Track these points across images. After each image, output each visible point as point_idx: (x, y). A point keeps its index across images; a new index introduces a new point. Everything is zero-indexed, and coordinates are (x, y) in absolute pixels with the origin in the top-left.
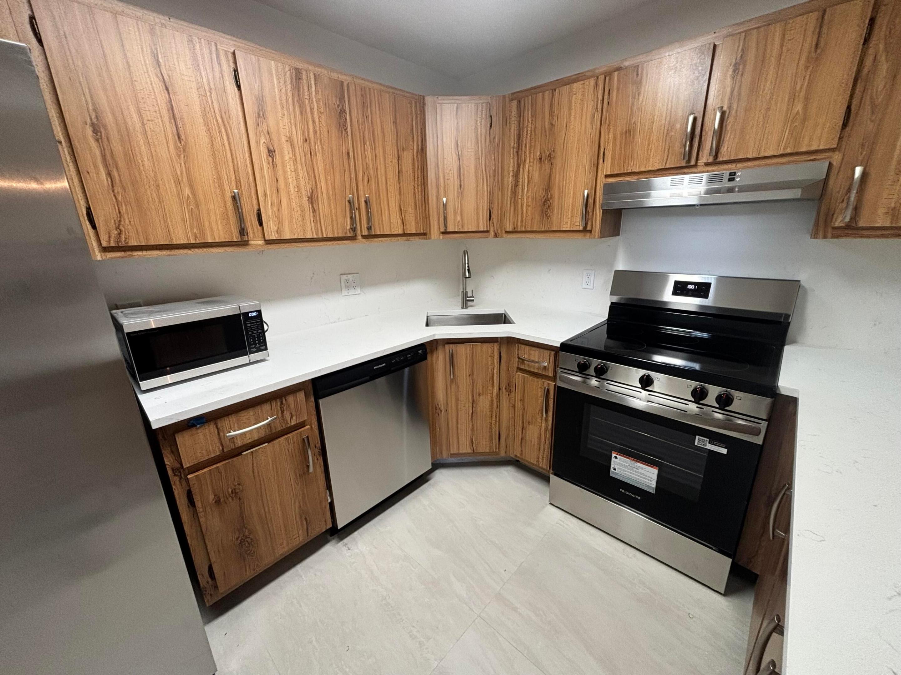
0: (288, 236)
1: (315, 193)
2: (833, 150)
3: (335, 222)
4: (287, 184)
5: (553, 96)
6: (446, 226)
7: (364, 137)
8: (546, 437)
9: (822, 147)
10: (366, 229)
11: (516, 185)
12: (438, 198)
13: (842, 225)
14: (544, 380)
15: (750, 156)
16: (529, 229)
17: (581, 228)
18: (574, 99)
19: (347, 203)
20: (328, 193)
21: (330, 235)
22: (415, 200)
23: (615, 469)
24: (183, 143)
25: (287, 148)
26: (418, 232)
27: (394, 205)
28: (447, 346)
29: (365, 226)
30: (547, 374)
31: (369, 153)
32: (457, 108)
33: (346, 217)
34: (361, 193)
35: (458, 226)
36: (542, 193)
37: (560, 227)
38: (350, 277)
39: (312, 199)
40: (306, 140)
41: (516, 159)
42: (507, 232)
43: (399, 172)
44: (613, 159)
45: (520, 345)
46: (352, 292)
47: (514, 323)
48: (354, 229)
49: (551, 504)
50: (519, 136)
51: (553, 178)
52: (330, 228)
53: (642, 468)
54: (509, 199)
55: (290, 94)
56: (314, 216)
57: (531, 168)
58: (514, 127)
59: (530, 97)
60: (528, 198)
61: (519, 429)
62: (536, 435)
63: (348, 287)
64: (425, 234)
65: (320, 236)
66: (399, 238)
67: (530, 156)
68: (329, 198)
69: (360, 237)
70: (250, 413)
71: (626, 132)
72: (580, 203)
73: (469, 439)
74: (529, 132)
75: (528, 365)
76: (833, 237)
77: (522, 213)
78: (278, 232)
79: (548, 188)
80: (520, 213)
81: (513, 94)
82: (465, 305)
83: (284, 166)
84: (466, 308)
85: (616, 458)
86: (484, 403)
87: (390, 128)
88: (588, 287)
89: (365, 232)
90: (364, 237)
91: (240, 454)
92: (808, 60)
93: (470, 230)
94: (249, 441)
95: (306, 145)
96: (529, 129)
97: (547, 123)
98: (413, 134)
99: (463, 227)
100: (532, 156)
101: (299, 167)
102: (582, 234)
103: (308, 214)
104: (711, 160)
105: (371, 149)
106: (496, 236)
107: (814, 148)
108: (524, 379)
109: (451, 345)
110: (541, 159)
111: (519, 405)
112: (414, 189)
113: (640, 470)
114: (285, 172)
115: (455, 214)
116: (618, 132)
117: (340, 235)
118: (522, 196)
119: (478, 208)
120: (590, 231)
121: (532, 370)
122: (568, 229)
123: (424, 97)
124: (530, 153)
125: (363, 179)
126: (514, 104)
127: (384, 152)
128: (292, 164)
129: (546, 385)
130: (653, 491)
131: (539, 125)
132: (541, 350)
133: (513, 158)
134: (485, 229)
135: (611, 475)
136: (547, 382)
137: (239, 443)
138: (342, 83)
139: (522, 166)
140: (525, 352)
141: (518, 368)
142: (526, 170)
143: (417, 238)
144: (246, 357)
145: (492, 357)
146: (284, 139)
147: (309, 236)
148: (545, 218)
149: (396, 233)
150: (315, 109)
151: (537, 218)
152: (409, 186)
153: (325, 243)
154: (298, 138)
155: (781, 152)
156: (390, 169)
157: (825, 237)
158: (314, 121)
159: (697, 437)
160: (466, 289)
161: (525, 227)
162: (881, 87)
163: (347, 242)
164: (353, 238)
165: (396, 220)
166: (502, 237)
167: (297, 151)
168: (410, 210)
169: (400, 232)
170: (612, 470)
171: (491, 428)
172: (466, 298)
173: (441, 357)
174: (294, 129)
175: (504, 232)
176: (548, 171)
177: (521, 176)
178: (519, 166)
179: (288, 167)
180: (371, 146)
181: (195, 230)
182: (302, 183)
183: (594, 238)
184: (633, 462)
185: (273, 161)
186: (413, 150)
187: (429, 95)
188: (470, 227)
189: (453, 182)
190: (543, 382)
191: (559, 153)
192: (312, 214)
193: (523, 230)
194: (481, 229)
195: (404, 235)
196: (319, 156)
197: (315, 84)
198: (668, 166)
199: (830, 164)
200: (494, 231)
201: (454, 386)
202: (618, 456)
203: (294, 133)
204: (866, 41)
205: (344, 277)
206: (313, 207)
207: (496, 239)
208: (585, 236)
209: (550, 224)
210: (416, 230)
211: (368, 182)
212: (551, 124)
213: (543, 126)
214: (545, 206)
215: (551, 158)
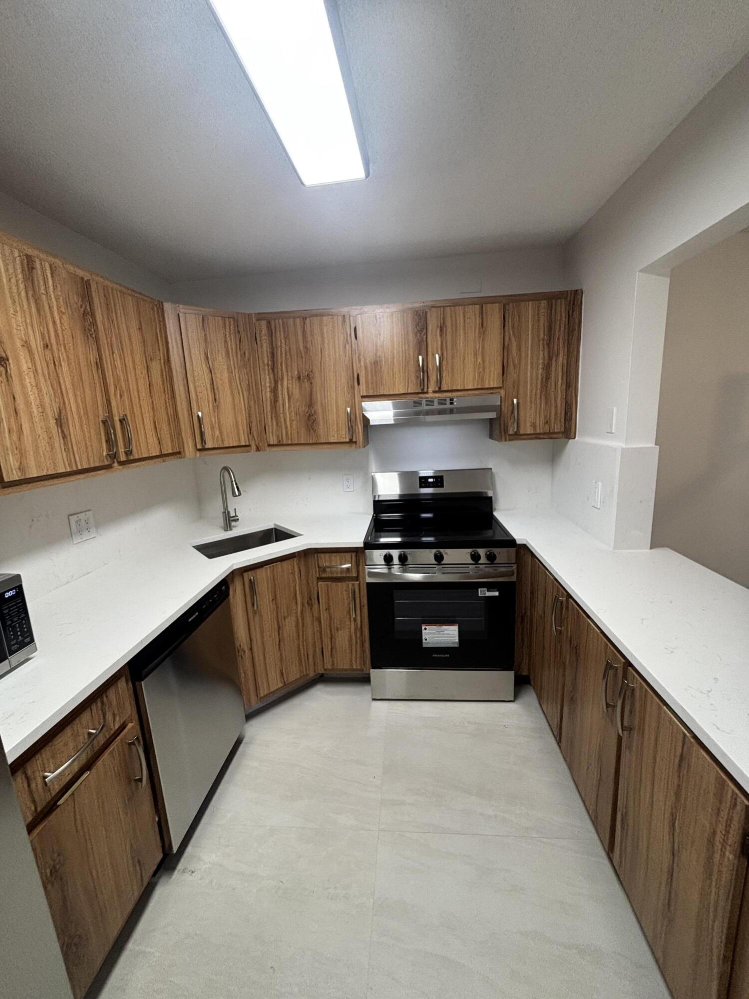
0: (34, 474)
1: (63, 411)
2: (500, 388)
3: (90, 449)
4: (28, 403)
5: (304, 323)
6: (203, 440)
7: (111, 344)
8: (356, 637)
9: (495, 386)
10: (123, 453)
11: (275, 400)
13: (513, 433)
14: (348, 582)
15: (459, 388)
16: (296, 442)
17: (348, 440)
18: (325, 330)
19: (100, 424)
20: (79, 413)
21: (86, 466)
22: (168, 415)
23: (426, 640)
25: (23, 354)
26: (175, 451)
27: (149, 423)
29: (122, 450)
30: (351, 575)
31: (118, 363)
32: (203, 320)
33: (101, 441)
34: (115, 411)
35: (217, 440)
36: (304, 408)
37: (328, 439)
38: (81, 516)
39: (60, 422)
40: (47, 346)
41: (272, 376)
42: (269, 445)
43: (150, 385)
44: (367, 382)
45: (319, 555)
46: (86, 536)
47: (300, 535)
48: (111, 455)
49: (374, 700)
50: (273, 355)
51: (314, 397)
52: (84, 457)
53: (446, 630)
54: (269, 414)
55: (22, 286)
56: (65, 443)
57: (290, 385)
58: (266, 346)
59: (280, 321)
60: (292, 412)
61: (327, 641)
62: (347, 638)
63: (80, 532)
64: (179, 453)
65: (75, 469)
66: (155, 460)
67: (288, 375)
68: (80, 418)
69: (116, 464)
71: (374, 363)
72: (343, 419)
73: (278, 672)
74: (284, 352)
75: (331, 572)
76: (510, 440)
77: (286, 427)
78: (21, 468)
79: (311, 404)
80: (284, 428)
81: (260, 314)
82: (228, 526)
83: (21, 380)
84: (231, 529)
85: (425, 629)
86: (289, 626)
87: (135, 335)
88: (348, 490)
89: (123, 458)
90: (121, 463)
92: (480, 333)
93: (231, 445)
94: (69, 778)
95: (48, 352)
96: (283, 349)
97: (301, 348)
98: (158, 341)
99: (223, 441)
100: (290, 374)
101: (42, 379)
102: (349, 445)
103: (58, 442)
104: (437, 389)
105: (120, 358)
106: (258, 449)
107: (492, 386)
108: (328, 587)
109: (250, 573)
110: (299, 378)
111: (324, 616)
112: (166, 403)
113: (446, 632)
114: (23, 386)
115: (213, 428)
116: (368, 363)
117: (97, 464)
118: (283, 410)
119: (237, 422)
120: (356, 442)
121: (335, 575)
122: (336, 441)
123: (162, 302)
124: (287, 371)
125: (116, 394)
126: (264, 323)
127: (134, 362)
128: (31, 374)
129: (350, 586)
130: (457, 645)
131: (294, 347)
132: (343, 554)
133: (269, 375)
134: (247, 444)
135: (424, 646)
136: (350, 583)
138: (82, 279)
139: (279, 383)
140: (324, 560)
141: (318, 578)
142: (285, 385)
143: (172, 457)
144: (6, 662)
145: (293, 573)
146: (18, 343)
147: (61, 470)
148: (312, 431)
149: (154, 454)
150: (55, 308)
151: (303, 431)
152: (160, 400)
153: (78, 476)
154: (36, 343)
155: (476, 387)
156: (141, 382)
157: (506, 440)
158: (54, 322)
159: (479, 589)
160: (227, 509)
161: (291, 440)
162: (515, 354)
163: (103, 471)
164: (108, 467)
165: (152, 440)
166: (265, 450)
167: (37, 357)
168: (165, 427)
169: (158, 454)
170: (424, 641)
171: (299, 651)
172: (229, 519)
174: (31, 332)
175: (266, 445)
176: (308, 389)
177: (280, 392)
178: (276, 382)
179: (28, 381)
180: (120, 355)
182: (47, 399)
183: (360, 447)
184: (439, 627)
185: (7, 371)
186: (160, 360)
187: (168, 302)
188: (231, 441)
189: (206, 395)
190: (348, 585)
191: (317, 374)
192: (62, 441)
193: (290, 442)
194: (243, 444)
195: (161, 456)
196: (64, 365)
197: (52, 276)
198: (409, 392)
199: (501, 397)
200: (255, 443)
201: (257, 618)
202: (427, 627)
203: (32, 337)
204: (504, 326)
205: (73, 519)
206: (63, 432)
207: (258, 452)
208: (351, 446)
209: (317, 437)
210: (173, 449)
211: (121, 397)
212: (306, 348)
213: (298, 348)
214: (310, 420)
215: (309, 377)
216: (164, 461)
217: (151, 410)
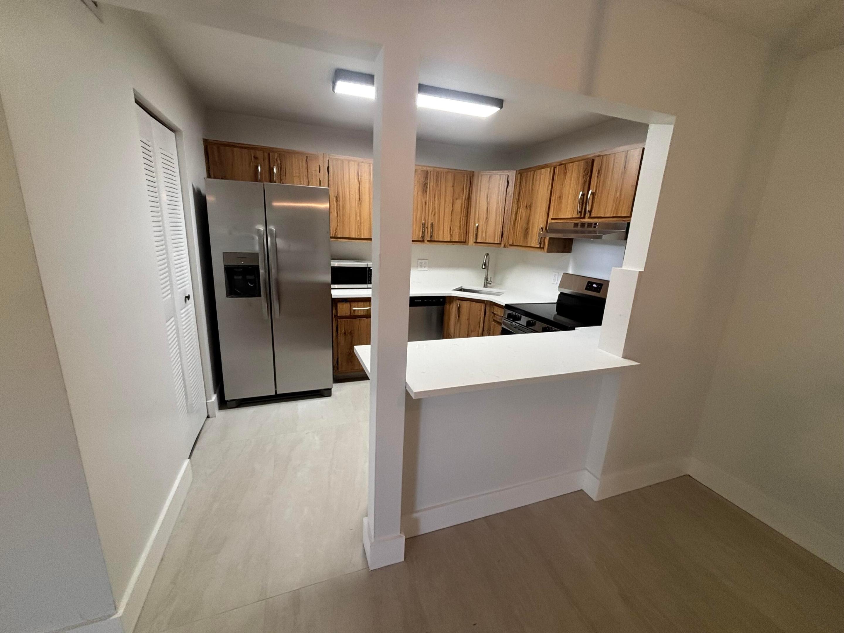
3: (414, 234)
5: (534, 173)
6: (476, 239)
7: (435, 196)
9: (625, 215)
11: (516, 220)
12: (475, 224)
15: (601, 216)
16: (519, 245)
17: (539, 246)
18: (542, 177)
19: (422, 225)
22: (460, 224)
24: (361, 201)
26: (460, 241)
27: (447, 226)
28: (458, 301)
29: (429, 236)
31: (437, 202)
32: (490, 177)
33: (420, 231)
34: (430, 220)
35: (483, 239)
36: (525, 225)
37: (531, 244)
38: (423, 261)
41: (517, 205)
42: (510, 245)
43: (452, 211)
44: (554, 210)
46: (423, 269)
48: (423, 237)
50: (519, 193)
51: (530, 217)
54: (512, 227)
57: (522, 211)
58: (518, 188)
59: (526, 173)
60: (520, 226)
63: (421, 266)
64: (465, 242)
66: (448, 243)
67: (522, 205)
69: (426, 241)
70: (362, 303)
71: (560, 197)
74: (523, 191)
75: (496, 317)
77: (517, 235)
79: (528, 222)
80: (515, 235)
81: (520, 170)
82: (486, 285)
84: (486, 287)
87: (450, 189)
89: (429, 239)
90: (428, 241)
91: (356, 318)
92: (621, 173)
93: (490, 242)
94: (360, 315)
98: (463, 191)
99: (485, 240)
105: (438, 200)
106: (505, 246)
107: (623, 215)
108: (494, 325)
109: (459, 301)
110: (526, 206)
112: (461, 219)
115: (482, 232)
116: (557, 197)
117: (416, 239)
118: (517, 226)
119: (495, 231)
120: (543, 248)
122: (534, 246)
123: (475, 172)
124: (523, 202)
125: (432, 214)
126: (519, 175)
127: (445, 200)
131: (527, 188)
132: (501, 309)
134: (498, 242)
137: (356, 314)
138: (427, 171)
140: (495, 309)
141: (493, 319)
143: (459, 244)
144: (366, 285)
145: (481, 310)
148: (525, 239)
149: (446, 240)
151: (522, 238)
152: (457, 217)
155: (612, 216)
156: (447, 210)
160: (487, 276)
161: (517, 243)
163: (420, 243)
164: (423, 241)
165: (447, 234)
166: (507, 248)
168: (457, 229)
169: (449, 240)
172: (486, 282)
173: (454, 306)
175: (508, 245)
176: (529, 213)
177: (518, 214)
178: (518, 209)
181: (358, 233)
183: (545, 252)
186: (462, 199)
187: (478, 171)
188: (490, 240)
189: (483, 216)
191: (534, 205)
194: (496, 242)
195: (451, 242)
198: (573, 217)
200: (504, 243)
201: (458, 324)
205: (420, 261)
207: (505, 248)
208: (540, 250)
209: (527, 243)
210: (459, 240)
211: (434, 215)
212: (532, 189)
213: (529, 190)
214: (526, 232)
215: (530, 206)
216: (453, 245)
217: (450, 221)
